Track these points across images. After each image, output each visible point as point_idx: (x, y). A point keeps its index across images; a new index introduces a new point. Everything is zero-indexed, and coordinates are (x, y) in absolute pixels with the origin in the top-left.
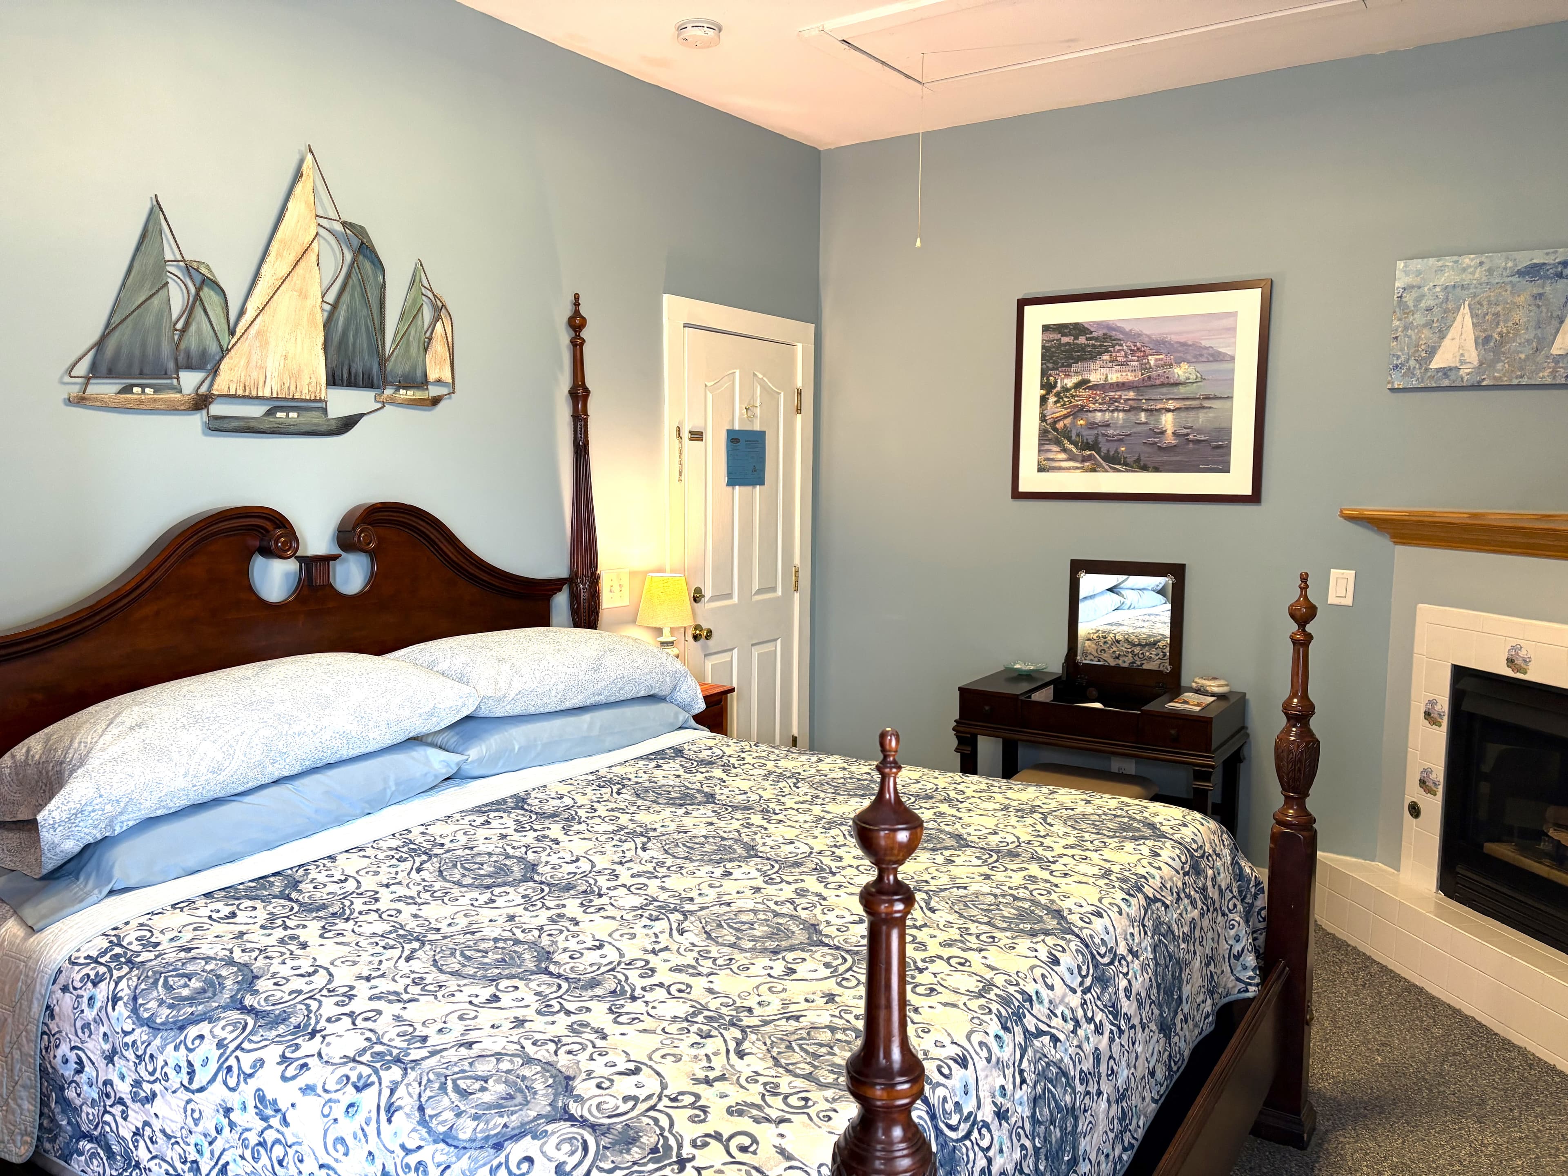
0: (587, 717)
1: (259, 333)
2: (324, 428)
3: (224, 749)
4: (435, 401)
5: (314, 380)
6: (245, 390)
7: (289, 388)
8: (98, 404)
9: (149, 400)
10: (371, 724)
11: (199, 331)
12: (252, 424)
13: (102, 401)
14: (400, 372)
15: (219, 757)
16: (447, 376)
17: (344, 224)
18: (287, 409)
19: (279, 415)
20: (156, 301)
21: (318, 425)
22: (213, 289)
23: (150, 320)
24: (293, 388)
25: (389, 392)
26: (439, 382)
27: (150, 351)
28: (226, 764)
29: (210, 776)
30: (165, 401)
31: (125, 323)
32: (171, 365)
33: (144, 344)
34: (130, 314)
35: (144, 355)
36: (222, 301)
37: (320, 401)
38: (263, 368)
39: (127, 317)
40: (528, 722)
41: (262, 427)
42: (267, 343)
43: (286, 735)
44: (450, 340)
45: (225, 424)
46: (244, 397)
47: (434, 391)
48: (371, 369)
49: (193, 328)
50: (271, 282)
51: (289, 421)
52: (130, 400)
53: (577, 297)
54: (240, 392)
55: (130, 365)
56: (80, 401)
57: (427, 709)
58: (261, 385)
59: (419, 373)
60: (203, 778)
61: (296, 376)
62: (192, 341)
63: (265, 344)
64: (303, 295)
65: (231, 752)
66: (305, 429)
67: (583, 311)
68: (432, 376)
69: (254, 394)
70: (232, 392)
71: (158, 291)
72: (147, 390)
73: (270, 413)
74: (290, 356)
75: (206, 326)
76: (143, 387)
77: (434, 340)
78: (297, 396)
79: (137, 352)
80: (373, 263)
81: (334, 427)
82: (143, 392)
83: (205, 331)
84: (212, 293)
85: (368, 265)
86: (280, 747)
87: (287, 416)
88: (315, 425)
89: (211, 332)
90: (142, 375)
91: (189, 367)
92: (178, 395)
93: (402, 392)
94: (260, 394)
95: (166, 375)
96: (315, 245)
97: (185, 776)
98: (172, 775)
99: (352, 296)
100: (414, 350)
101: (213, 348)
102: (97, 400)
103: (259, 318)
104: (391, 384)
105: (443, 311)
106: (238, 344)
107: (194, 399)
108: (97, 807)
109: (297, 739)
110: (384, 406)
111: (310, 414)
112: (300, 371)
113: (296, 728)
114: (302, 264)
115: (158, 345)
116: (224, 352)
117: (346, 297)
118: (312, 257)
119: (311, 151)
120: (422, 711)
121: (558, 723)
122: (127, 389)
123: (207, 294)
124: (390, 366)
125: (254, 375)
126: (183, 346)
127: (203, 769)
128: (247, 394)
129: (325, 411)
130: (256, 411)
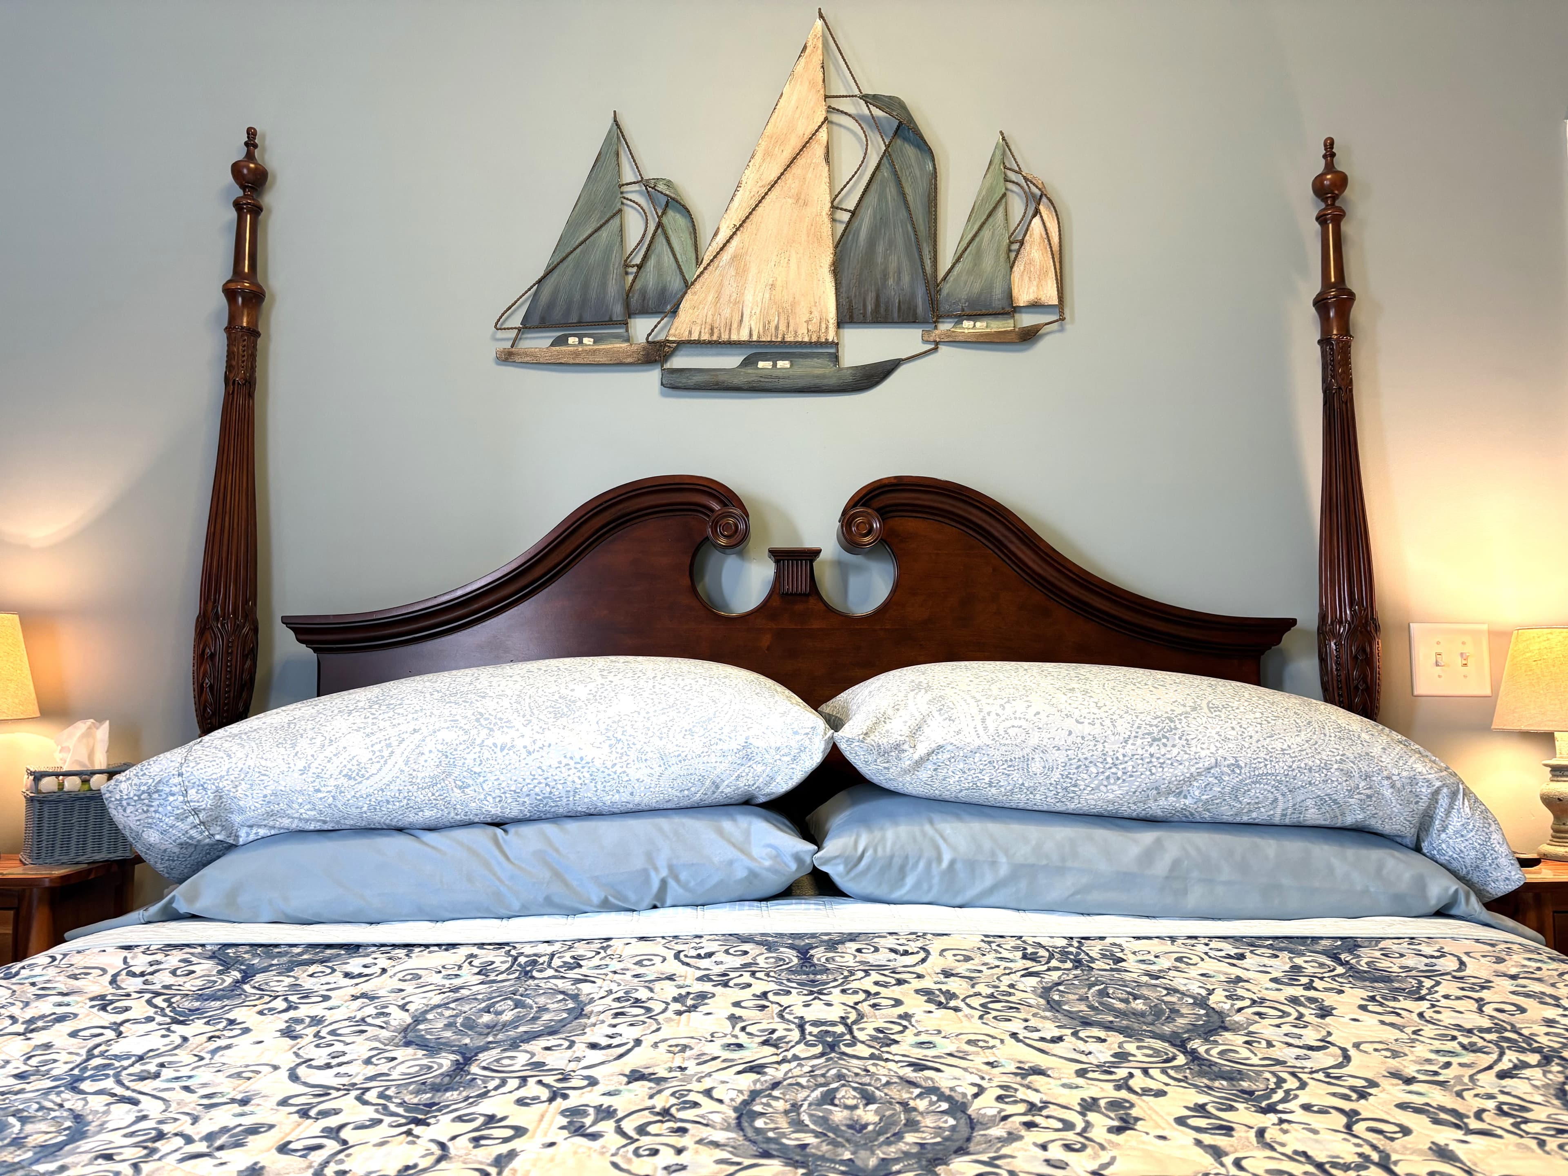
0: (1148, 837)
1: (735, 258)
2: (833, 381)
3: (377, 748)
4: (1029, 336)
5: (816, 314)
6: (712, 334)
7: (777, 328)
8: (528, 359)
9: (587, 352)
10: (633, 754)
11: (659, 265)
12: (722, 378)
13: (532, 355)
14: (964, 295)
15: (364, 756)
16: (1050, 295)
17: (865, 98)
18: (774, 358)
19: (761, 364)
20: (604, 234)
21: (824, 376)
22: (679, 212)
23: (595, 256)
24: (782, 328)
25: (945, 326)
26: (1035, 306)
27: (593, 294)
28: (373, 770)
29: (343, 781)
30: (607, 351)
31: (565, 263)
32: (618, 310)
33: (586, 286)
34: (572, 252)
35: (584, 301)
36: (690, 225)
37: (827, 344)
38: (738, 302)
39: (567, 256)
40: (992, 818)
41: (737, 381)
42: (745, 270)
43: (481, 745)
44: (1055, 240)
45: (683, 380)
46: (710, 342)
47: (1027, 320)
48: (913, 296)
49: (651, 263)
50: (755, 190)
51: (776, 373)
52: (565, 354)
53: (1329, 145)
54: (705, 337)
55: (568, 311)
56: (507, 358)
57: (734, 746)
58: (735, 326)
59: (998, 292)
60: (332, 782)
61: (788, 312)
62: (650, 278)
63: (742, 272)
64: (801, 201)
65: (386, 753)
66: (801, 383)
67: (1341, 164)
68: (1022, 296)
69: (725, 337)
70: (695, 337)
71: (607, 221)
72: (586, 340)
73: (750, 361)
74: (779, 284)
75: (668, 259)
76: (581, 337)
77: (1027, 245)
78: (789, 338)
79: (577, 297)
80: (918, 146)
81: (850, 379)
82: (581, 342)
83: (666, 264)
84: (678, 216)
85: (910, 151)
86: (469, 762)
87: (775, 365)
88: (817, 377)
89: (674, 265)
90: (581, 323)
91: (645, 311)
92: (625, 345)
93: (967, 324)
94: (734, 337)
95: (610, 323)
96: (823, 135)
97: (303, 771)
98: (284, 767)
99: (882, 196)
100: (988, 263)
101: (676, 284)
102: (527, 355)
103: (736, 239)
104: (949, 316)
105: (1044, 199)
106: (706, 275)
107: (644, 349)
108: (174, 789)
109: (499, 755)
110: (935, 349)
111: (809, 362)
112: (793, 305)
113: (500, 738)
114: (801, 161)
115: (604, 285)
116: (687, 286)
117: (872, 198)
118: (817, 150)
119: (821, 16)
120: (725, 747)
121: (1062, 833)
122: (561, 341)
123: (673, 219)
124: (946, 289)
125: (726, 312)
126: (638, 286)
127: (332, 769)
128: (715, 338)
129: (835, 358)
130: (731, 361)
